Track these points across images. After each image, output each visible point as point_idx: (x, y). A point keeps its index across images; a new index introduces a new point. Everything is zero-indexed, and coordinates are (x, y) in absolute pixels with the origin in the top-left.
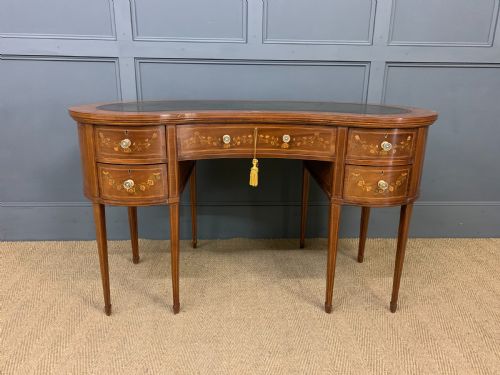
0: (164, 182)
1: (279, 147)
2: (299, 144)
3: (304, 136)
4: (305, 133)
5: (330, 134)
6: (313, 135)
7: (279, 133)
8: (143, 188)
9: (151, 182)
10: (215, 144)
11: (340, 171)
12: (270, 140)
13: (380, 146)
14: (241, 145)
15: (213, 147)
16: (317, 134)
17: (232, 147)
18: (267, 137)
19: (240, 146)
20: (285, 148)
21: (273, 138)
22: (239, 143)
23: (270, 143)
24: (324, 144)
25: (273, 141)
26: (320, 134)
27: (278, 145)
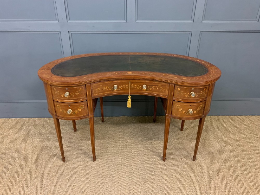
0: (86, 109)
1: (141, 90)
2: (151, 89)
4: (154, 84)
5: (166, 86)
6: (158, 86)
7: (141, 84)
8: (76, 112)
9: (80, 110)
10: (110, 89)
11: (170, 104)
12: (137, 87)
13: (190, 94)
14: (123, 89)
15: (109, 91)
16: (160, 85)
17: (118, 90)
18: (135, 85)
20: (144, 91)
21: (138, 86)
22: (122, 88)
23: (137, 88)
24: (163, 90)
25: (138, 87)
26: (161, 85)
27: (141, 89)
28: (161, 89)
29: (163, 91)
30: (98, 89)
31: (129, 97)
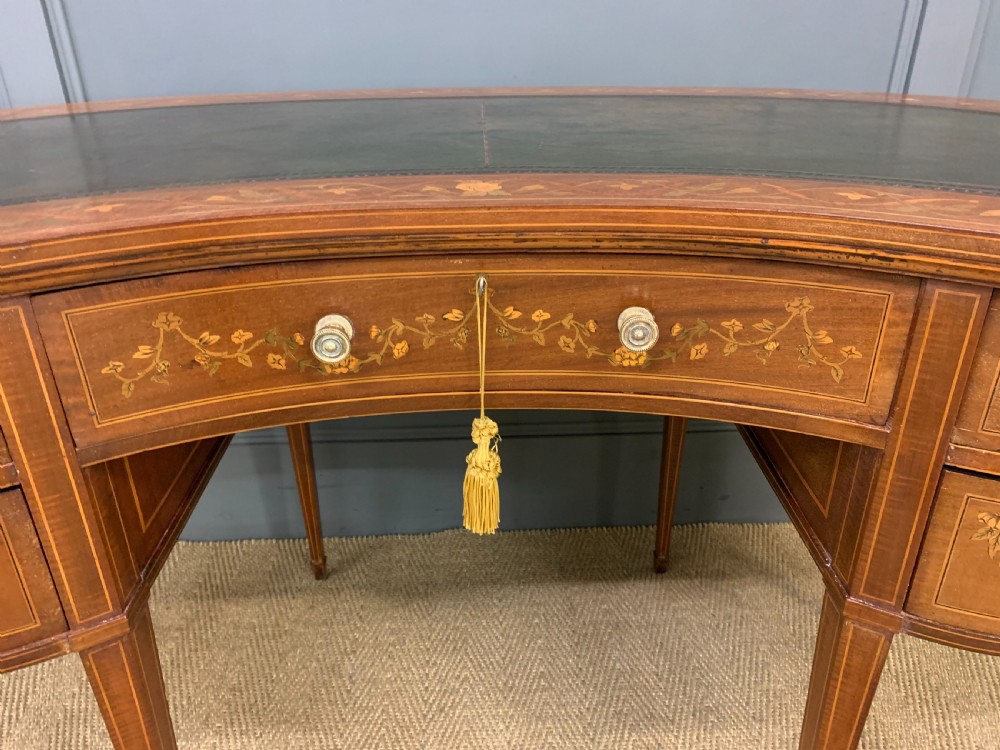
1: (602, 363)
2: (698, 351)
3: (730, 313)
4: (737, 301)
5: (871, 311)
6: (779, 312)
7: (602, 299)
10: (276, 361)
11: (905, 495)
12: (554, 329)
15: (271, 377)
16: (799, 307)
17: (365, 370)
18: (540, 315)
19: (410, 361)
20: (630, 369)
21: (568, 321)
22: (400, 349)
23: (552, 344)
24: (837, 357)
25: (571, 334)
26: (819, 310)
27: (592, 351)
28: (820, 346)
29: (837, 373)
30: (144, 364)
31: (475, 434)
